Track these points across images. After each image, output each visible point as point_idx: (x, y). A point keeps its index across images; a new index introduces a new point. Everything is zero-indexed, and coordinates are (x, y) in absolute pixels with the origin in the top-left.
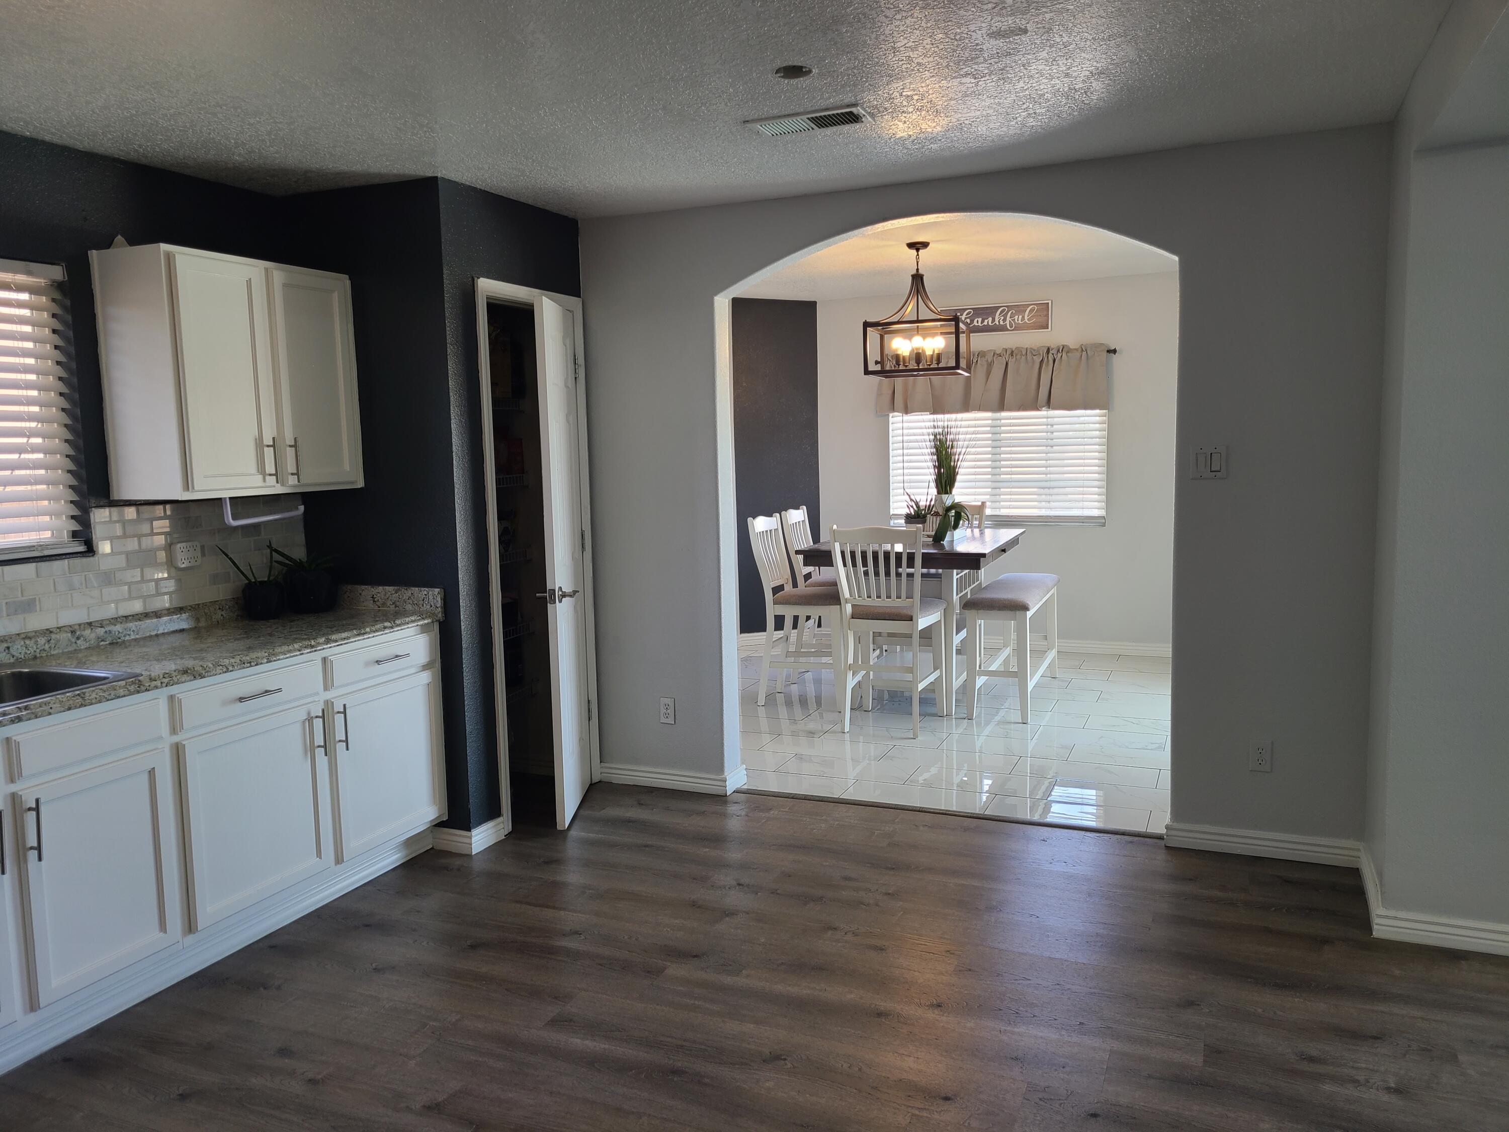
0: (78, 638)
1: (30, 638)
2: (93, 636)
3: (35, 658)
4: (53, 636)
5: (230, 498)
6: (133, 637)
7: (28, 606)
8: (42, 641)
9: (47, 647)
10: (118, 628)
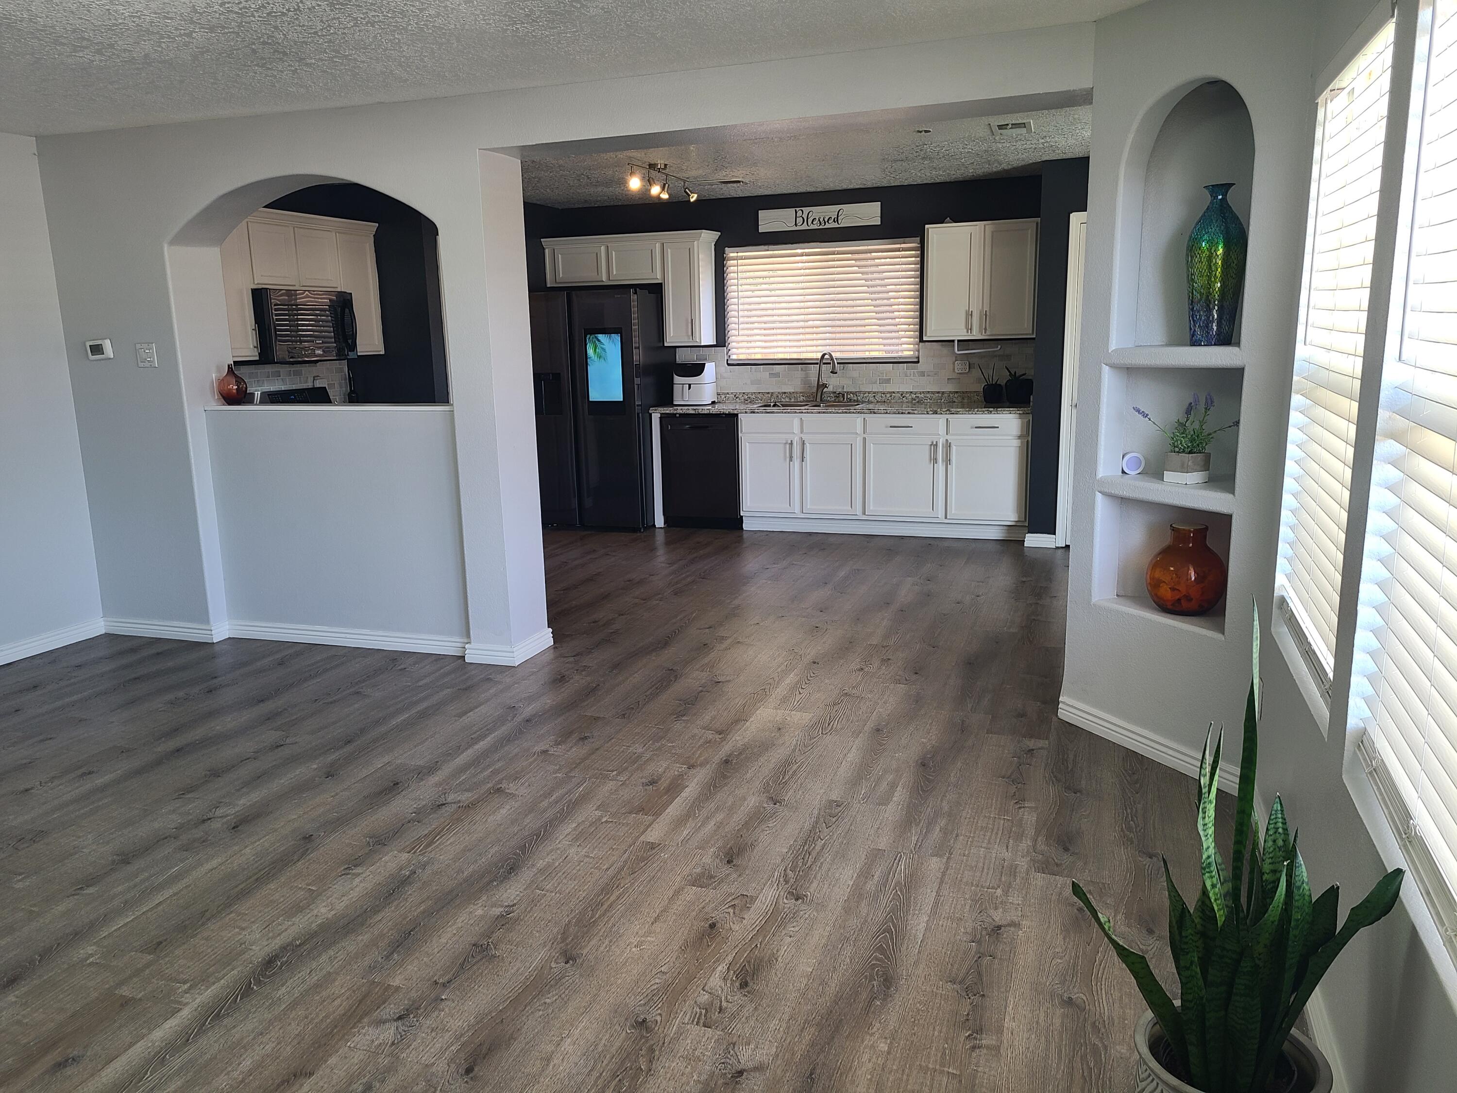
0: (903, 397)
1: (884, 394)
2: (910, 397)
3: (885, 402)
4: (893, 394)
5: (959, 341)
6: (928, 401)
7: (888, 381)
8: (888, 395)
9: (890, 398)
10: (922, 395)
